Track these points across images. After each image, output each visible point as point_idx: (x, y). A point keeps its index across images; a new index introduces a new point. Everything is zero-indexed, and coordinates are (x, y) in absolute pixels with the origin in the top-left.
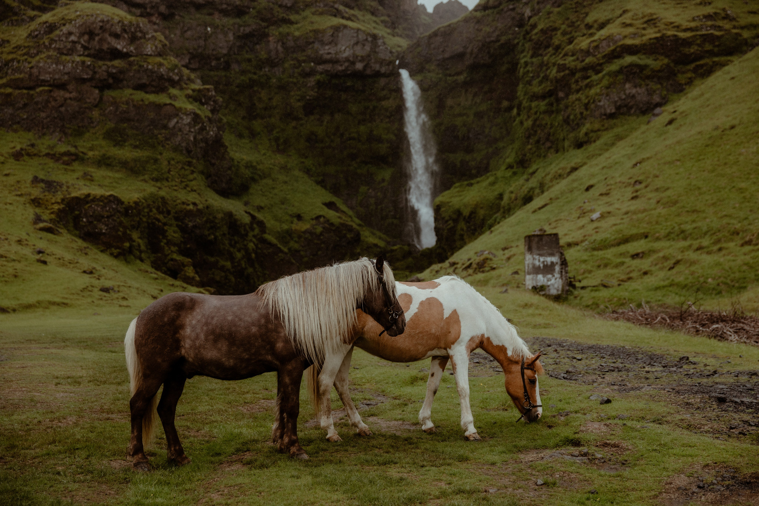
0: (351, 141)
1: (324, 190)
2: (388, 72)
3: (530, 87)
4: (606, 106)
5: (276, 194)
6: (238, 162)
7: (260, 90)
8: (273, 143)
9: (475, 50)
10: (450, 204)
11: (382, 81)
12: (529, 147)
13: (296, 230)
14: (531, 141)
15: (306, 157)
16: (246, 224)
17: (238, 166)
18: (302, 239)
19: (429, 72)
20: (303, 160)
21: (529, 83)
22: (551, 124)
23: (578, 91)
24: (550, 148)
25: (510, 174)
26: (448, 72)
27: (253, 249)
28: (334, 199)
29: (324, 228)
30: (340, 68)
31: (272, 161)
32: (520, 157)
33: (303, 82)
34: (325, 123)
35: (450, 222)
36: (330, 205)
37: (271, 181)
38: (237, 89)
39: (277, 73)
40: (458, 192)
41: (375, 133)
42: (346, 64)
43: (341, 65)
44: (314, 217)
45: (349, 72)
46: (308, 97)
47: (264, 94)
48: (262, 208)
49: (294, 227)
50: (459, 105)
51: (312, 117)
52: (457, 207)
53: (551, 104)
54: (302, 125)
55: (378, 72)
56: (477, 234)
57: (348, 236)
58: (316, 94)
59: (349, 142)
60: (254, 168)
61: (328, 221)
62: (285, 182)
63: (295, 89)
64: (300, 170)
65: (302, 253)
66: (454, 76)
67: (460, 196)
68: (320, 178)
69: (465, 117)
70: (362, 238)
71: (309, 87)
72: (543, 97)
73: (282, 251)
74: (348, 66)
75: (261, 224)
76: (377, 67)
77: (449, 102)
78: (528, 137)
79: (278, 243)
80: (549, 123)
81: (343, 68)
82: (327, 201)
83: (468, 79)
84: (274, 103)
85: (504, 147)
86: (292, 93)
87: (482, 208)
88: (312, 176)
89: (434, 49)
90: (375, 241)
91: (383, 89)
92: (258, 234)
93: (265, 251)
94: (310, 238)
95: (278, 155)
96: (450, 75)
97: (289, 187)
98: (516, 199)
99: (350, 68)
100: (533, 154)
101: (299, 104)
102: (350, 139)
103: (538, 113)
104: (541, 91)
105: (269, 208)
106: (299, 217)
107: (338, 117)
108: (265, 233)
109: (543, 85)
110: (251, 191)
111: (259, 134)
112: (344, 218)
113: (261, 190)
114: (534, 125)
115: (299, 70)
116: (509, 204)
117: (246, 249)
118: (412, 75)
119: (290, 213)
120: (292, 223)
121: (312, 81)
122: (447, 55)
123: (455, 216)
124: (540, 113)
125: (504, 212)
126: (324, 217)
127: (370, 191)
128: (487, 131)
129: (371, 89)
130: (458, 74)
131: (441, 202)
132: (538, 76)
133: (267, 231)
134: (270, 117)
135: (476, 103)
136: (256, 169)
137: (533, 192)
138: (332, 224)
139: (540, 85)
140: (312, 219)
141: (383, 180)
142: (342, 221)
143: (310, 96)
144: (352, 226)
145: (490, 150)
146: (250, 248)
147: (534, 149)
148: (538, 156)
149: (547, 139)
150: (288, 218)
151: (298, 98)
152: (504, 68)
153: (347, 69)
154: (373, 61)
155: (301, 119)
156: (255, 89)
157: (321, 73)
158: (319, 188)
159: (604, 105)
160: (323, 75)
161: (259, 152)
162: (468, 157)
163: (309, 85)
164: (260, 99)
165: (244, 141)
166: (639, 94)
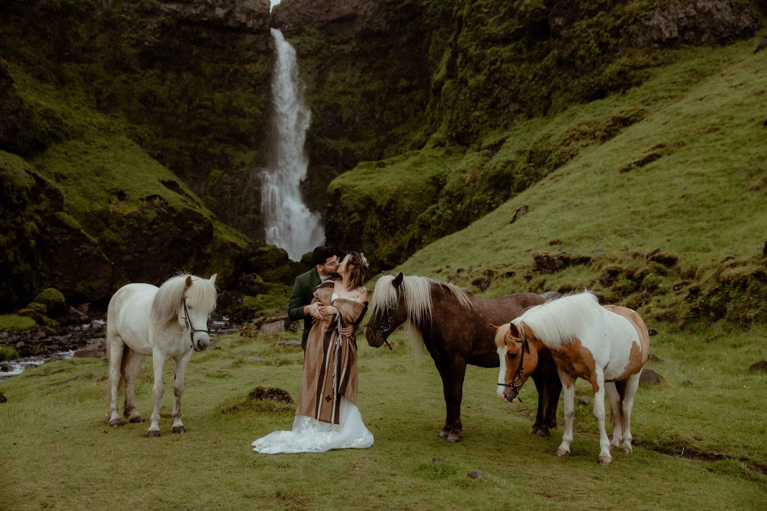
0: (203, 110)
1: (161, 166)
2: (256, 27)
3: (484, 28)
4: (662, 26)
5: (88, 161)
6: (31, 107)
7: (77, 22)
8: (92, 97)
9: (370, 13)
10: (356, 189)
11: (249, 39)
12: (477, 113)
13: (115, 213)
14: (480, 105)
15: (139, 123)
16: (23, 188)
17: (29, 111)
18: (125, 227)
19: (309, 35)
20: (135, 126)
21: (481, 22)
22: (521, 77)
23: (591, 14)
24: (519, 111)
25: (441, 153)
26: (332, 39)
27: (33, 233)
28: (175, 179)
29: (159, 214)
30: (194, 12)
31: (88, 119)
32: (460, 129)
33: (141, 23)
34: (168, 82)
35: (354, 215)
36: (170, 185)
37: (83, 143)
38: (42, 14)
39: (104, 4)
40: (365, 173)
41: (234, 104)
42: (203, 7)
43: (195, 8)
44: (144, 197)
45: (205, 19)
46: (147, 43)
47: (82, 29)
48: (64, 177)
49: (112, 208)
50: (344, 81)
51: (151, 72)
52: (367, 193)
53: (520, 51)
54: (136, 80)
55: (245, 24)
56: (398, 233)
57: (196, 228)
58: (158, 41)
59: (199, 111)
60: (56, 120)
61: (167, 203)
62: (105, 147)
63: (129, 29)
64: (129, 137)
65: (123, 248)
66: (338, 44)
67: (369, 178)
68: (157, 153)
69: (349, 97)
70: (215, 234)
71: (150, 30)
72: (505, 41)
73: (88, 242)
74: (205, 10)
75: (55, 195)
76: (243, 18)
77: (332, 76)
78: (476, 101)
79: (80, 226)
80: (518, 75)
81: (198, 12)
82: (166, 180)
83: (357, 49)
84: (98, 43)
85: (403, 134)
86: (124, 35)
87: (406, 196)
88: (145, 147)
89: (316, 7)
90: (233, 240)
91: (248, 49)
92: (46, 210)
93: (57, 238)
94: (136, 225)
95: (97, 114)
96: (334, 43)
97: (110, 155)
98: (474, 181)
99: (207, 14)
100: (483, 123)
101: (132, 51)
102: (201, 107)
103: (499, 63)
104: (502, 33)
105: (75, 179)
106: (122, 195)
107: (186, 76)
108: (61, 210)
109: (505, 24)
110: (50, 151)
111: (71, 80)
112: (190, 203)
113: (66, 153)
114: (488, 80)
115: (136, 6)
116: (461, 189)
117: (20, 231)
118: (287, 36)
119: (108, 188)
120: (110, 202)
121: (153, 23)
122: (332, 17)
123: (362, 206)
124: (502, 61)
125: (449, 202)
126: (161, 198)
127: (226, 175)
128: (377, 116)
129: (234, 47)
130: (346, 42)
131: (344, 186)
132: (497, 12)
133: (66, 208)
134: (91, 61)
135: (364, 80)
136: (61, 123)
137: (513, 167)
138: (172, 209)
139: (499, 25)
140: (142, 200)
141: (243, 164)
142: (187, 207)
143: (149, 42)
144: (201, 215)
145: (383, 138)
146: (29, 230)
147: (485, 117)
148: (491, 126)
149: (514, 100)
150: (103, 194)
151: (133, 42)
152: (405, 39)
153: (203, 14)
154: (238, 9)
155: (135, 72)
156: (70, 18)
157: (167, 14)
158: (155, 162)
159: (658, 25)
160: (169, 17)
161: (69, 105)
162: (353, 146)
163: (149, 27)
164: (76, 36)
165: (46, 86)
166: (719, 10)
